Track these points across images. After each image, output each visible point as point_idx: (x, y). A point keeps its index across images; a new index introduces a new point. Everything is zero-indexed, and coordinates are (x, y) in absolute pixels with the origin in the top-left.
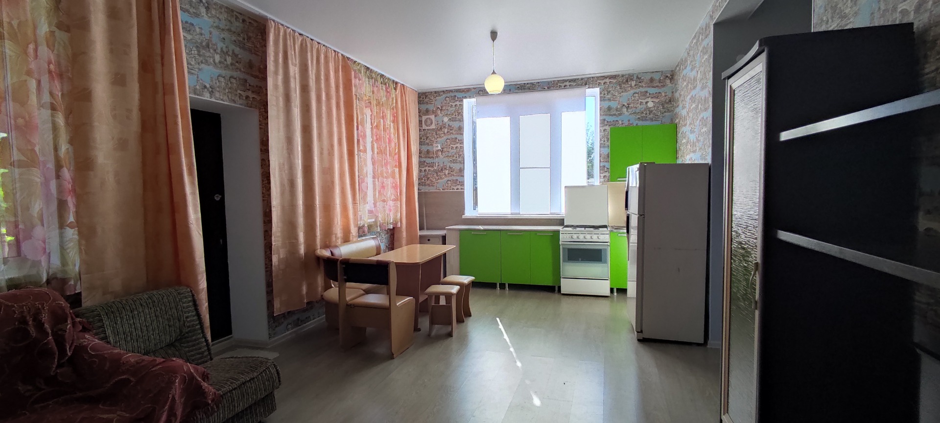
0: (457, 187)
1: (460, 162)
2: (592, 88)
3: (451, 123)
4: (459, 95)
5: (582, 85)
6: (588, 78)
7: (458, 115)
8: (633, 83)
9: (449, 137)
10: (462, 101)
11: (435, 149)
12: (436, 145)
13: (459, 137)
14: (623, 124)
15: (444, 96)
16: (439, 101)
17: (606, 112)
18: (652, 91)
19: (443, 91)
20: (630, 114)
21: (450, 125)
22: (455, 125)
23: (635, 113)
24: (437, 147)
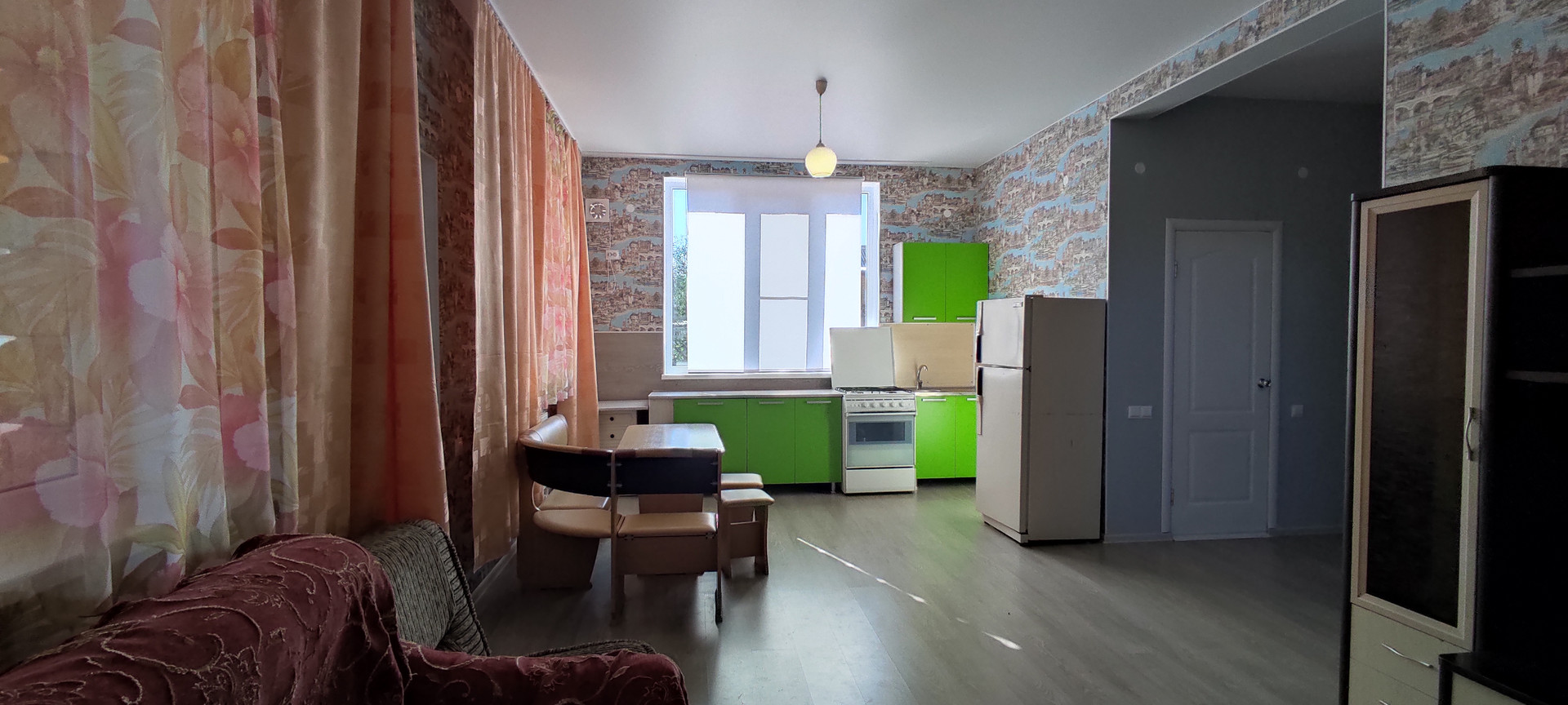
0: (650, 326)
1: (657, 284)
2: (870, 181)
3: (640, 216)
4: (656, 169)
5: (855, 175)
6: (864, 166)
7: (654, 202)
8: (926, 181)
9: (636, 239)
10: (662, 180)
11: (610, 259)
12: (612, 252)
13: (655, 241)
14: (911, 238)
15: (628, 167)
16: (618, 175)
17: (889, 218)
18: (949, 194)
19: (626, 159)
20: (921, 225)
21: (639, 218)
22: (648, 219)
23: (927, 224)
24: (614, 254)
